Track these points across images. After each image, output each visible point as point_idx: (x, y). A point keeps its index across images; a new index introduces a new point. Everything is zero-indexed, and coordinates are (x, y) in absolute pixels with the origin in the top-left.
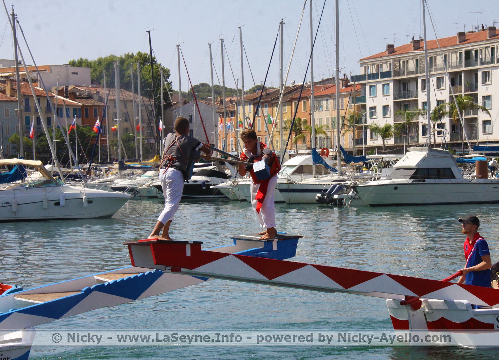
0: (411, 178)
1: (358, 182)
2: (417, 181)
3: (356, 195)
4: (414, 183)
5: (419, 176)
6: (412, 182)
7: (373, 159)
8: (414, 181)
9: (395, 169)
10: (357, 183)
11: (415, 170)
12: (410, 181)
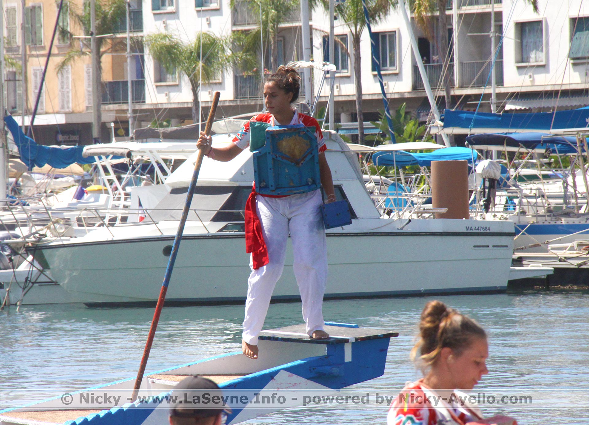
0: (217, 218)
1: (48, 233)
2: (234, 226)
3: (41, 272)
4: (227, 233)
5: (241, 211)
6: (221, 230)
7: (107, 157)
8: (226, 227)
9: (170, 190)
10: (45, 236)
11: (228, 195)
12: (214, 228)
